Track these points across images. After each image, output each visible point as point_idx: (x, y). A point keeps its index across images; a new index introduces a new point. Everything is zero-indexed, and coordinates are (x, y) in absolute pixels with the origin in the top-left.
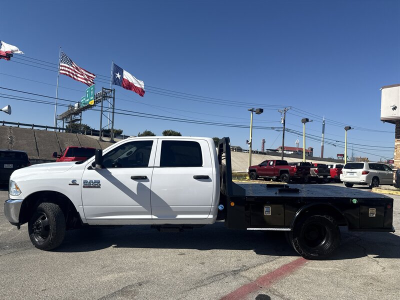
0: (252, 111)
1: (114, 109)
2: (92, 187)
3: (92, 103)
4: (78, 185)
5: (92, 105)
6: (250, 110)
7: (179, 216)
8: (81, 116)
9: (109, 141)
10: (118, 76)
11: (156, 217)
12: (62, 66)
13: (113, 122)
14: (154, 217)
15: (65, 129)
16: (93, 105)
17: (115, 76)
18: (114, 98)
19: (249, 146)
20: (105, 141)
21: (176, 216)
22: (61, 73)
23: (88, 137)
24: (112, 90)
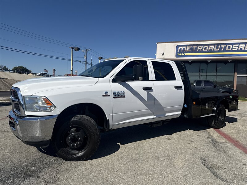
0: (72, 49)
2: (120, 97)
4: (110, 96)
6: (71, 48)
7: (167, 115)
11: (156, 117)
14: (155, 117)
19: (71, 72)
21: (165, 114)
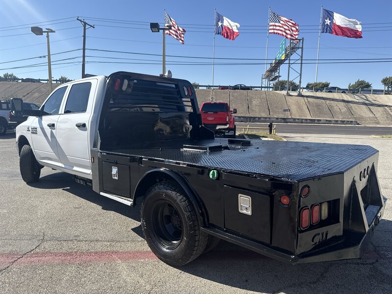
1: (302, 60)
3: (283, 58)
5: (283, 60)
8: (279, 73)
9: (296, 95)
10: (328, 22)
12: (271, 26)
13: (301, 75)
15: (271, 87)
16: (285, 60)
17: (324, 22)
18: (302, 48)
20: (292, 96)
22: (270, 33)
23: (275, 93)
24: (300, 40)
